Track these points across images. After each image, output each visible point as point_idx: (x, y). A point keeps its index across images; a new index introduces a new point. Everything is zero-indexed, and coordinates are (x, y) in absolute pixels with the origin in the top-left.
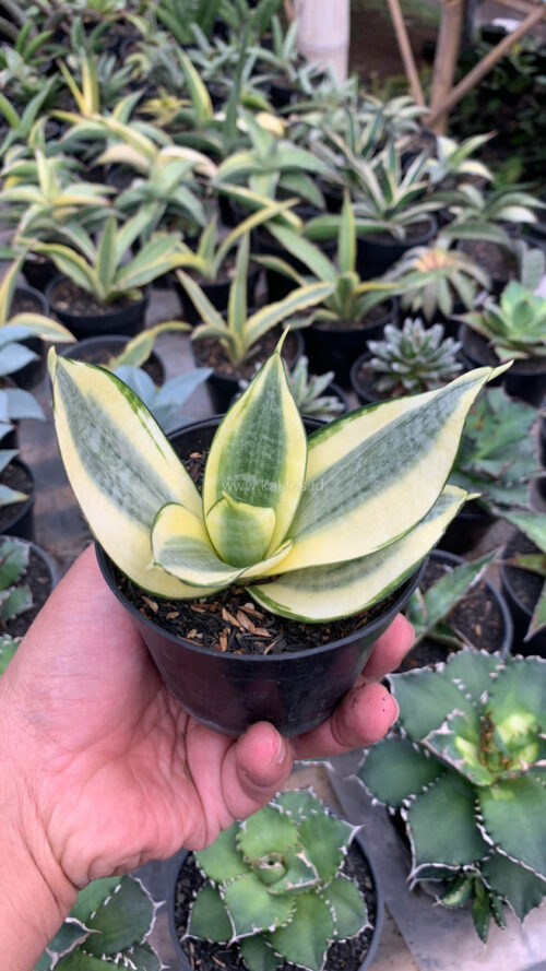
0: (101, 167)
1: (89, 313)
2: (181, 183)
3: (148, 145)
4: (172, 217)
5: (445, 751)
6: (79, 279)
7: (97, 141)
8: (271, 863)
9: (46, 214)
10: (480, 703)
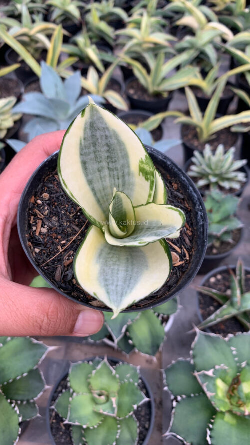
0: (177, 27)
1: (142, 98)
2: (211, 42)
3: (203, 19)
4: (201, 61)
5: (205, 384)
6: (142, 81)
7: (180, 13)
8: (100, 395)
9: (139, 44)
10: (241, 366)
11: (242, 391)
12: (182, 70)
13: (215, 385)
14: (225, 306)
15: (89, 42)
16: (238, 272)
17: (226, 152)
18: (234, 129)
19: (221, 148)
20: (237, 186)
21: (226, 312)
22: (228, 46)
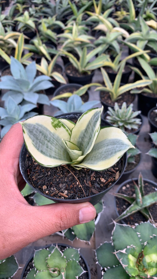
0: (95, 31)
1: (75, 76)
2: (116, 39)
3: (110, 26)
4: (110, 51)
5: (121, 260)
6: (75, 65)
7: (96, 22)
8: (54, 271)
9: (72, 43)
10: (144, 244)
11: (145, 262)
12: (99, 57)
13: (128, 259)
14: (132, 205)
15: (41, 42)
16: (139, 183)
17: (127, 107)
18: (132, 92)
19: (124, 105)
20: (136, 127)
21: (134, 208)
22: (126, 41)
